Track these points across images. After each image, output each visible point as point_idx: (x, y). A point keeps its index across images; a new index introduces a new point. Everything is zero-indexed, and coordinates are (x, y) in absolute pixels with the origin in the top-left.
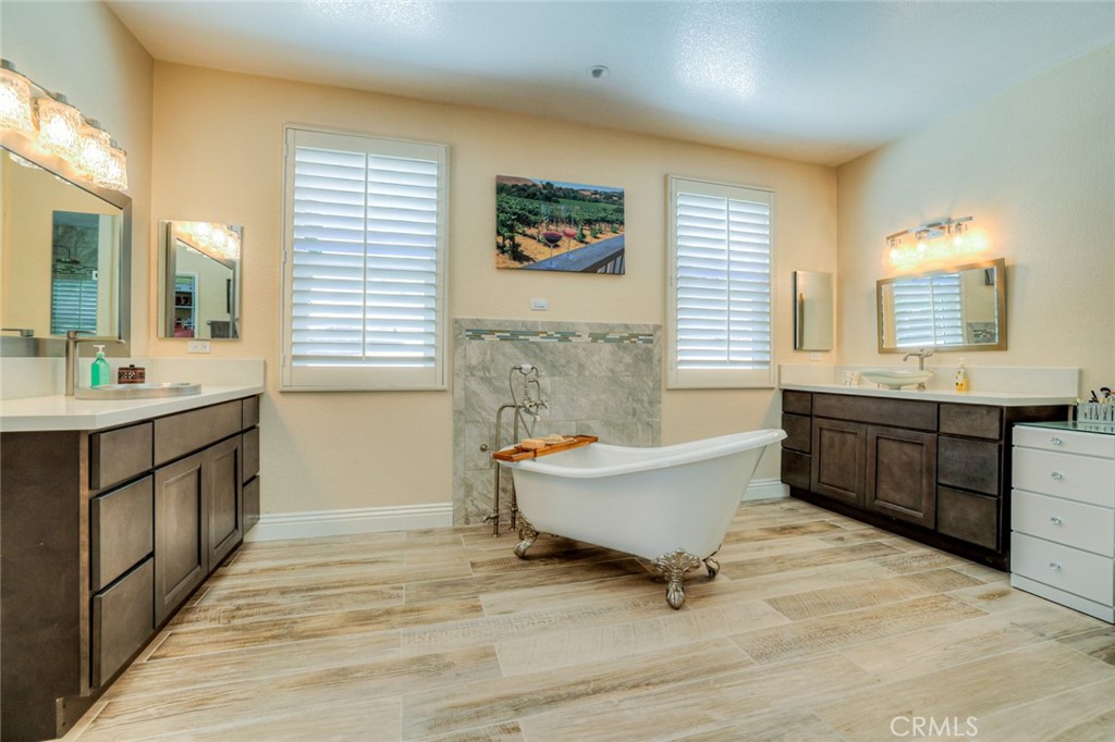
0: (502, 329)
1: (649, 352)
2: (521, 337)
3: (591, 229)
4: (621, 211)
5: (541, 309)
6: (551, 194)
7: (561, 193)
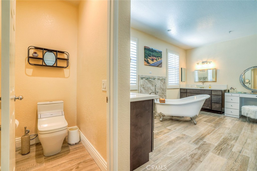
0: (146, 77)
1: (165, 82)
2: (148, 79)
3: (158, 58)
4: (161, 55)
5: (151, 73)
6: (152, 51)
7: (154, 51)
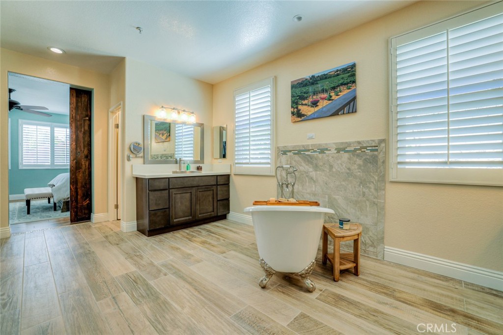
0: (294, 149)
1: (375, 157)
2: (302, 153)
4: (353, 76)
6: (314, 81)
7: (319, 79)
